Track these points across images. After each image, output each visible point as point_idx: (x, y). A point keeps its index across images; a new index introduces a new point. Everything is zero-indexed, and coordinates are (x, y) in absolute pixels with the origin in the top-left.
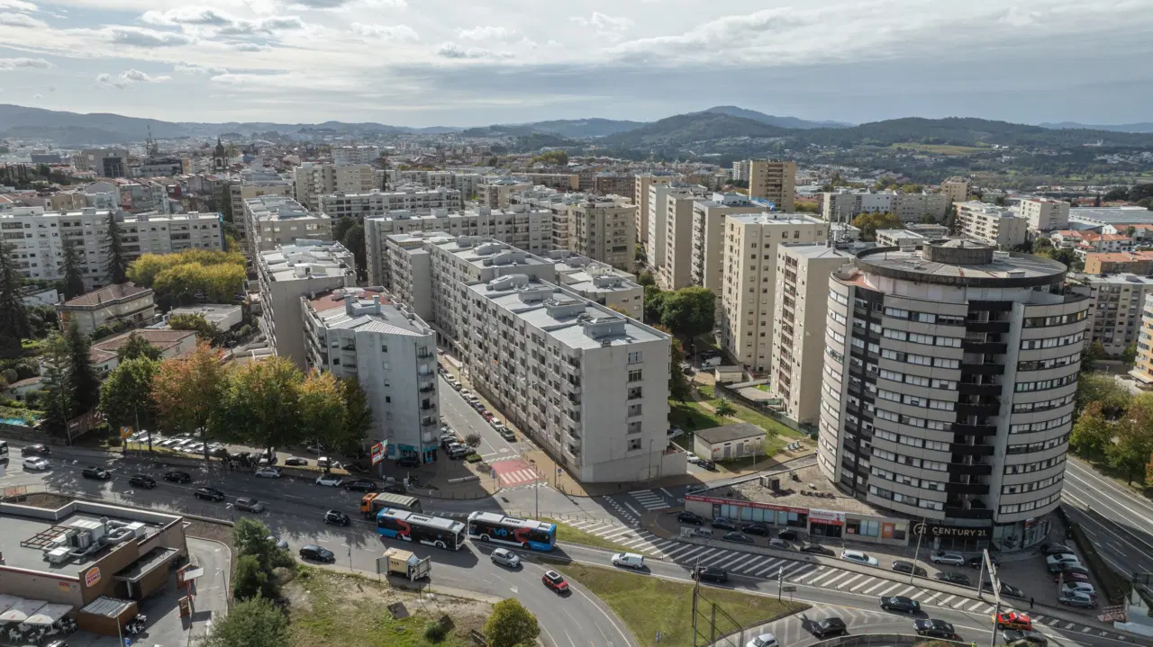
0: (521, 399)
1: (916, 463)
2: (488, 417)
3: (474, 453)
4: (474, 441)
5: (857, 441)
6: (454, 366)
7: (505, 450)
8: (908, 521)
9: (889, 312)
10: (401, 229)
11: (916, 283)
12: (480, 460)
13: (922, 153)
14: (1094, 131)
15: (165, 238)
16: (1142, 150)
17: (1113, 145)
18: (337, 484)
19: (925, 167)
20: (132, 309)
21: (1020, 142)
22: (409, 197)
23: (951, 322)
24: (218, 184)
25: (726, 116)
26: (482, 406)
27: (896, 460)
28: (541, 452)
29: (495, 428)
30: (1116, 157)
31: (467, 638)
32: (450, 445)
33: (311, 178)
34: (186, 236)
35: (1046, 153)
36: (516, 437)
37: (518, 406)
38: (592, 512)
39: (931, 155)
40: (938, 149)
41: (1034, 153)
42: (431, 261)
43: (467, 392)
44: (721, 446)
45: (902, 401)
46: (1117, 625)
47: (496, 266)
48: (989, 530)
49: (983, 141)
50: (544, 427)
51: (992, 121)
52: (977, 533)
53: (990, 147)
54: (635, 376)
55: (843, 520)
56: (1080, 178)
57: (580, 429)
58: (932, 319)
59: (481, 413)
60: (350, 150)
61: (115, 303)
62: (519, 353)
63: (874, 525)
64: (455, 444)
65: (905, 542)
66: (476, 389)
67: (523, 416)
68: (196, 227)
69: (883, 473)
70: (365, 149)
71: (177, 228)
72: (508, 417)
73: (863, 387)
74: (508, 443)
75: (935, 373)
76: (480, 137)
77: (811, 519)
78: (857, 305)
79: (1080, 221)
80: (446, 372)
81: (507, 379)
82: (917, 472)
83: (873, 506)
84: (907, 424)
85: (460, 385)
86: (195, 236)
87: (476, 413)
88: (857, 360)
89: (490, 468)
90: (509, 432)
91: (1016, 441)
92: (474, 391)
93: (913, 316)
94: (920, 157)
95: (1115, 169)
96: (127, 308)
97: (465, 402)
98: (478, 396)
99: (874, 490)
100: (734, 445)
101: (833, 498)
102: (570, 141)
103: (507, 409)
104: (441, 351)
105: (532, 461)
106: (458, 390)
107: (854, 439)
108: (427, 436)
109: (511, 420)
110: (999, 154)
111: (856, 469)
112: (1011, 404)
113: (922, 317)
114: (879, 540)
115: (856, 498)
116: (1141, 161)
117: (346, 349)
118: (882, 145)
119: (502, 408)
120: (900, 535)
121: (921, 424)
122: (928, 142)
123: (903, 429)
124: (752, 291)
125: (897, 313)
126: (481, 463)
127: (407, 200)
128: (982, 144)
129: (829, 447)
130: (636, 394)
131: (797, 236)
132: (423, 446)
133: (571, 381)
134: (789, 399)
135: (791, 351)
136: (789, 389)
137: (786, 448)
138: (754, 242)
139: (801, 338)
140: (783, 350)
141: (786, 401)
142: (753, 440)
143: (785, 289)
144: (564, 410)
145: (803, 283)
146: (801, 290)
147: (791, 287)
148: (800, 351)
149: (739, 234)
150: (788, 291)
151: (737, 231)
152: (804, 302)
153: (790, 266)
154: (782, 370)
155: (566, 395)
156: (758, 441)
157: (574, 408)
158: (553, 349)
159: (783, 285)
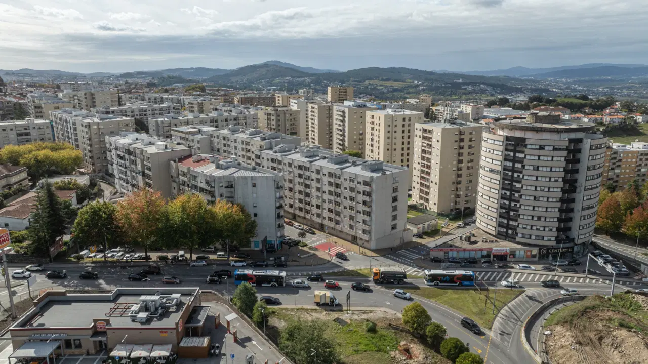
0: (315, 211)
1: (543, 219)
2: (290, 223)
3: (300, 242)
5: (508, 213)
7: (314, 239)
8: (538, 248)
9: (528, 147)
10: (176, 125)
11: (537, 132)
12: (307, 245)
13: (381, 85)
14: (457, 74)
15: (13, 135)
16: (480, 83)
17: (468, 81)
18: (245, 265)
19: (383, 93)
20: (17, 180)
21: (426, 80)
22: (150, 109)
23: (560, 149)
24: (8, 103)
25: (277, 67)
27: (532, 219)
28: (336, 238)
29: (299, 229)
30: (470, 87)
31: (389, 329)
33: (72, 99)
34: (27, 134)
35: (439, 85)
36: (315, 232)
37: (313, 215)
38: (388, 263)
39: (386, 87)
40: (388, 83)
41: (434, 85)
44: (421, 226)
45: (536, 189)
46: (644, 280)
47: (268, 141)
48: (573, 248)
49: (410, 79)
50: (338, 224)
51: (412, 69)
52: (568, 250)
53: (413, 82)
54: (395, 190)
55: (508, 251)
56: (456, 97)
57: (371, 220)
58: (551, 148)
60: (73, 84)
61: (6, 176)
62: (314, 185)
63: (522, 252)
65: (537, 259)
67: (318, 220)
68: (34, 128)
69: (525, 226)
70: (84, 84)
71: (20, 129)
72: (300, 223)
73: (511, 185)
75: (553, 174)
76: (132, 78)
77: (493, 253)
78: (507, 145)
79: (488, 115)
82: (542, 223)
83: (519, 243)
84: (539, 200)
86: (34, 134)
88: (507, 172)
89: (316, 248)
91: (586, 204)
93: (542, 148)
94: (380, 88)
95: (470, 93)
96: (14, 179)
99: (520, 235)
100: (426, 224)
101: (498, 242)
102: (190, 80)
103: (297, 218)
105: (335, 242)
107: (506, 212)
108: (279, 234)
110: (418, 86)
111: (508, 227)
112: (584, 187)
113: (547, 148)
114: (525, 260)
115: (508, 241)
116: (481, 89)
117: (227, 187)
118: (360, 82)
120: (534, 256)
121: (545, 199)
122: (383, 80)
123: (536, 203)
124: (388, 150)
125: (533, 147)
127: (149, 110)
128: (409, 80)
129: (489, 218)
130: (395, 199)
131: (409, 120)
132: (278, 239)
133: (364, 194)
134: (428, 203)
135: (429, 177)
136: (428, 198)
137: (443, 225)
138: (389, 124)
139: (438, 170)
140: (422, 178)
141: (426, 204)
142: (433, 222)
143: (422, 146)
144: (358, 212)
145: (438, 141)
146: (437, 145)
147: (428, 144)
148: (437, 177)
149: (379, 120)
150: (425, 147)
151: (378, 118)
152: (439, 151)
153: (426, 133)
154: (421, 188)
155: (361, 203)
156: (435, 222)
157: (367, 209)
158: (348, 179)
159: (420, 144)
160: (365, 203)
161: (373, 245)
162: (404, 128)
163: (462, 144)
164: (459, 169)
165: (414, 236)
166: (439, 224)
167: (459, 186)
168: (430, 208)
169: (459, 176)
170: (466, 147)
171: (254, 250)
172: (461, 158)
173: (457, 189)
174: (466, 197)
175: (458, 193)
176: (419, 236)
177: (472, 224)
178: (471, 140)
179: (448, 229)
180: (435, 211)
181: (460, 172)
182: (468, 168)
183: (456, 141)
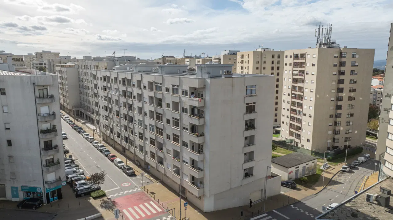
0: (138, 142)
2: (112, 158)
3: (99, 189)
4: (98, 178)
6: (90, 129)
7: (127, 184)
12: (104, 195)
26: (108, 151)
28: (159, 184)
29: (118, 166)
32: (77, 183)
36: (136, 173)
37: (136, 147)
42: (79, 72)
43: (97, 143)
44: (293, 169)
50: (161, 163)
54: (250, 109)
57: (203, 161)
59: (107, 156)
62: (137, 104)
64: (83, 181)
66: (104, 141)
67: (141, 155)
72: (128, 158)
74: (129, 178)
80: (85, 132)
81: (126, 128)
85: (93, 139)
87: (103, 156)
89: (114, 203)
90: (130, 169)
92: (103, 142)
97: (96, 149)
98: (106, 145)
100: (301, 166)
103: (127, 152)
104: (83, 122)
105: (153, 193)
106: (91, 142)
108: (51, 177)
109: (130, 160)
119: (123, 151)
126: (105, 198)
130: (250, 125)
131: (279, 57)
132: (46, 186)
133: (193, 113)
134: (300, 139)
135: (301, 110)
136: (299, 133)
137: (322, 168)
138: (257, 60)
139: (313, 99)
140: (293, 111)
141: (297, 140)
142: (310, 163)
143: (293, 74)
144: (185, 144)
145: (313, 65)
146: (311, 70)
147: (300, 71)
148: (311, 108)
149: (248, 58)
150: (296, 75)
151: (247, 57)
152: (315, 77)
153: (298, 59)
154: (292, 122)
155: (187, 129)
156: (313, 164)
157: (197, 140)
158: (170, 87)
159: (291, 72)
160: (193, 129)
161: (209, 205)
162: (273, 65)
163: (342, 69)
164: (339, 99)
165: (283, 184)
166: (317, 167)
167: (338, 120)
168: (302, 146)
169: (339, 107)
170: (348, 73)
171: (11, 201)
172: (341, 86)
173: (336, 123)
174: (346, 133)
175: (337, 128)
176: (291, 184)
177: (359, 168)
178: (353, 65)
179: (330, 173)
180: (308, 148)
181: (340, 103)
182: (351, 99)
183: (335, 66)
